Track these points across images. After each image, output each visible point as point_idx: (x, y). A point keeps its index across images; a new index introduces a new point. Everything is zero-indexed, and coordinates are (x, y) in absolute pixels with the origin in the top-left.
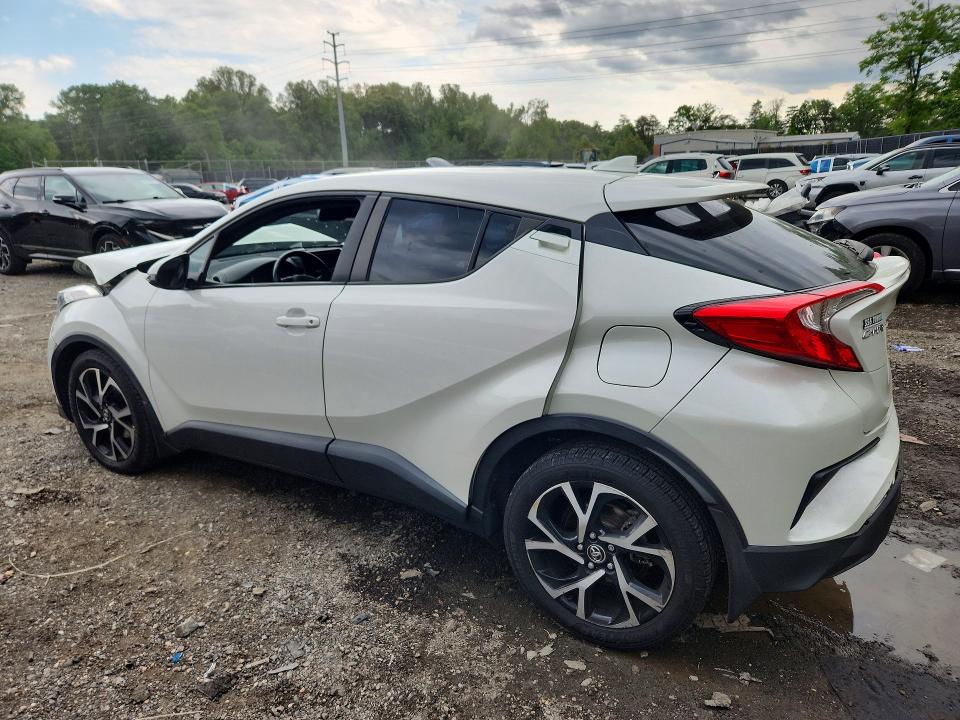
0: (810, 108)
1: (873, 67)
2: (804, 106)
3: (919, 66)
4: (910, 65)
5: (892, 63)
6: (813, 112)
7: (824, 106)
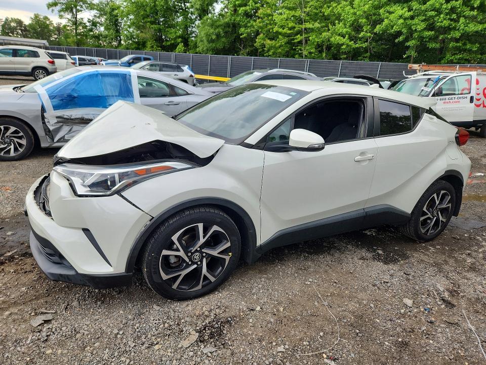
0: (11, 22)
1: (54, 8)
2: (7, 19)
3: (76, 13)
4: (72, 11)
5: (63, 9)
6: (13, 24)
7: (20, 23)
